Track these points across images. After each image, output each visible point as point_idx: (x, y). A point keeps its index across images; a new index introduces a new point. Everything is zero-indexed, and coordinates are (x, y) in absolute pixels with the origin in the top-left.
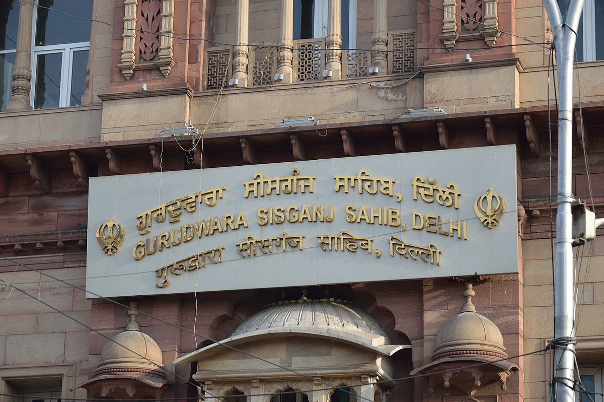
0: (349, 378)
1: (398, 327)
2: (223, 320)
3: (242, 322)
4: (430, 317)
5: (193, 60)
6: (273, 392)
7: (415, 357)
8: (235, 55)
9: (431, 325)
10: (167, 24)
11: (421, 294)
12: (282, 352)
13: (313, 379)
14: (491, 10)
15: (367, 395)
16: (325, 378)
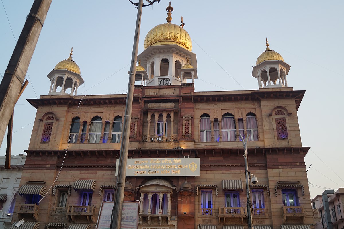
0: (166, 192)
1: (174, 184)
2: (143, 181)
3: (147, 182)
4: (180, 183)
5: (140, 137)
6: (153, 194)
7: (177, 189)
8: (147, 136)
9: (180, 184)
10: (136, 130)
12: (155, 187)
13: (160, 192)
14: (190, 132)
15: (169, 196)
16: (162, 192)
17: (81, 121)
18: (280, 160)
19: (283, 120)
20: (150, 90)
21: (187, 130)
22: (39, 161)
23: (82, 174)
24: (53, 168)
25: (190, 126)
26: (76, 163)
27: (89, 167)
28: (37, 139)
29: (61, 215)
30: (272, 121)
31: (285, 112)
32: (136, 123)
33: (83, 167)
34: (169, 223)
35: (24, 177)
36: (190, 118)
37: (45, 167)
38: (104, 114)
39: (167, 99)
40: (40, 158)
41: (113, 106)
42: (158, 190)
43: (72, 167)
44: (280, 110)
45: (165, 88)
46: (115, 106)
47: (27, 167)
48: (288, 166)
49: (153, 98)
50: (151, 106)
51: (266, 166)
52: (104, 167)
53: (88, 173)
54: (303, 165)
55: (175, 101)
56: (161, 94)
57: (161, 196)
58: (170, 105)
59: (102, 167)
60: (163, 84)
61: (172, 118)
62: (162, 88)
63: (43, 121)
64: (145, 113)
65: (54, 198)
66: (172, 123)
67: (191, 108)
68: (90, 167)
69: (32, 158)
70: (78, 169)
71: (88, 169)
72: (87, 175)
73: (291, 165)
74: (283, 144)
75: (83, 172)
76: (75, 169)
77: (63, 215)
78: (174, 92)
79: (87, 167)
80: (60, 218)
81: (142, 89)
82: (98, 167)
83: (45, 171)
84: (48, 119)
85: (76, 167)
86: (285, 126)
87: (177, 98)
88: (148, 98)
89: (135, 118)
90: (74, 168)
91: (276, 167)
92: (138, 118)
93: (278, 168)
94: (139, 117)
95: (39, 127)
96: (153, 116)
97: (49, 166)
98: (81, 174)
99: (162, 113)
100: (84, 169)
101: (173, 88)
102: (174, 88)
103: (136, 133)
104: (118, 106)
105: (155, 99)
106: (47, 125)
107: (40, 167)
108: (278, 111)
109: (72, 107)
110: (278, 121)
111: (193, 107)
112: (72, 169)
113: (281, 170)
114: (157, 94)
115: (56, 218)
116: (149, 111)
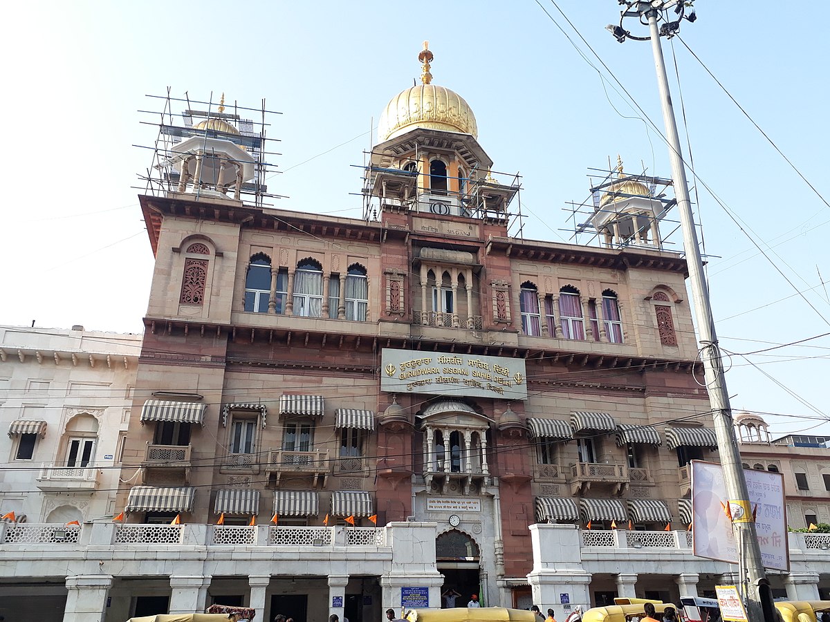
0: (477, 429)
4: (497, 411)
5: (409, 313)
6: (452, 431)
8: (422, 314)
10: (401, 299)
11: (493, 403)
12: (456, 418)
13: (465, 428)
14: (508, 315)
15: (483, 435)
16: (471, 429)
17: (275, 265)
18: (669, 383)
19: (667, 311)
20: (421, 221)
21: (501, 310)
22: (179, 344)
23: (288, 381)
24: (218, 364)
25: (507, 304)
26: (271, 357)
27: (303, 369)
28: (170, 294)
29: (244, 472)
30: (649, 311)
31: (669, 297)
32: (401, 284)
33: (290, 367)
34: (483, 490)
35: (144, 381)
36: (506, 287)
37: (198, 362)
38: (328, 257)
39: (458, 243)
40: (182, 340)
41: (345, 242)
42: (463, 423)
43: (263, 365)
44: (661, 291)
45: (452, 221)
46: (349, 242)
47: (148, 357)
48: (682, 393)
49: (429, 237)
50: (426, 253)
51: (644, 390)
52: (338, 370)
53: (302, 381)
54: (705, 395)
55: (474, 251)
56: (445, 232)
57: (467, 436)
58: (465, 257)
59: (333, 369)
60: (440, 211)
61: (469, 283)
62: (446, 220)
63: (180, 252)
64: (416, 266)
65: (223, 432)
66: (469, 294)
67: (505, 268)
68: (307, 368)
69: (160, 338)
70: (278, 370)
71: (302, 371)
72: (299, 385)
73: (687, 394)
74: (670, 353)
75: (290, 378)
76: (270, 370)
77: (251, 472)
78: (470, 231)
79: (298, 367)
80: (243, 479)
81: (406, 217)
82: (325, 369)
83: (201, 370)
84: (192, 249)
85: (272, 366)
86: (671, 322)
87: (476, 245)
88: (419, 235)
89: (398, 274)
90: (268, 367)
91: (664, 394)
92: (404, 275)
93: (666, 396)
94: (407, 273)
95: (170, 265)
96: (431, 274)
97: (209, 359)
98: (284, 380)
99: (449, 271)
100: (293, 371)
101: (467, 223)
102: (470, 223)
103: (402, 305)
104: (356, 243)
105: (434, 240)
106: (192, 263)
107: (186, 361)
108: (659, 293)
109: (250, 230)
110: (659, 312)
111: (509, 266)
112: (262, 369)
113: (671, 400)
114: (436, 230)
115: (232, 479)
116: (425, 264)
